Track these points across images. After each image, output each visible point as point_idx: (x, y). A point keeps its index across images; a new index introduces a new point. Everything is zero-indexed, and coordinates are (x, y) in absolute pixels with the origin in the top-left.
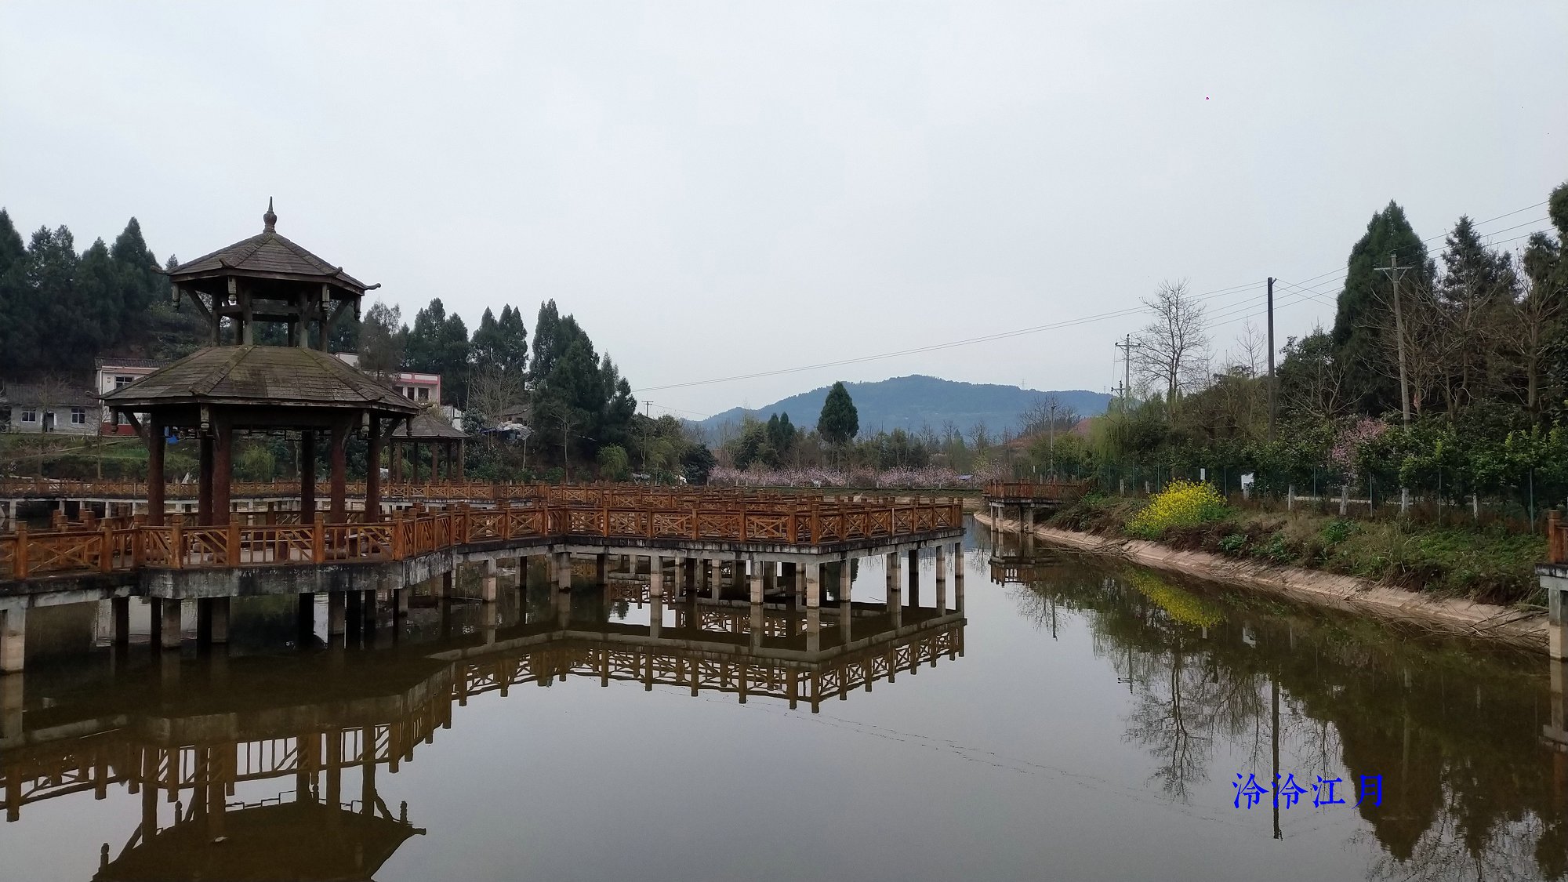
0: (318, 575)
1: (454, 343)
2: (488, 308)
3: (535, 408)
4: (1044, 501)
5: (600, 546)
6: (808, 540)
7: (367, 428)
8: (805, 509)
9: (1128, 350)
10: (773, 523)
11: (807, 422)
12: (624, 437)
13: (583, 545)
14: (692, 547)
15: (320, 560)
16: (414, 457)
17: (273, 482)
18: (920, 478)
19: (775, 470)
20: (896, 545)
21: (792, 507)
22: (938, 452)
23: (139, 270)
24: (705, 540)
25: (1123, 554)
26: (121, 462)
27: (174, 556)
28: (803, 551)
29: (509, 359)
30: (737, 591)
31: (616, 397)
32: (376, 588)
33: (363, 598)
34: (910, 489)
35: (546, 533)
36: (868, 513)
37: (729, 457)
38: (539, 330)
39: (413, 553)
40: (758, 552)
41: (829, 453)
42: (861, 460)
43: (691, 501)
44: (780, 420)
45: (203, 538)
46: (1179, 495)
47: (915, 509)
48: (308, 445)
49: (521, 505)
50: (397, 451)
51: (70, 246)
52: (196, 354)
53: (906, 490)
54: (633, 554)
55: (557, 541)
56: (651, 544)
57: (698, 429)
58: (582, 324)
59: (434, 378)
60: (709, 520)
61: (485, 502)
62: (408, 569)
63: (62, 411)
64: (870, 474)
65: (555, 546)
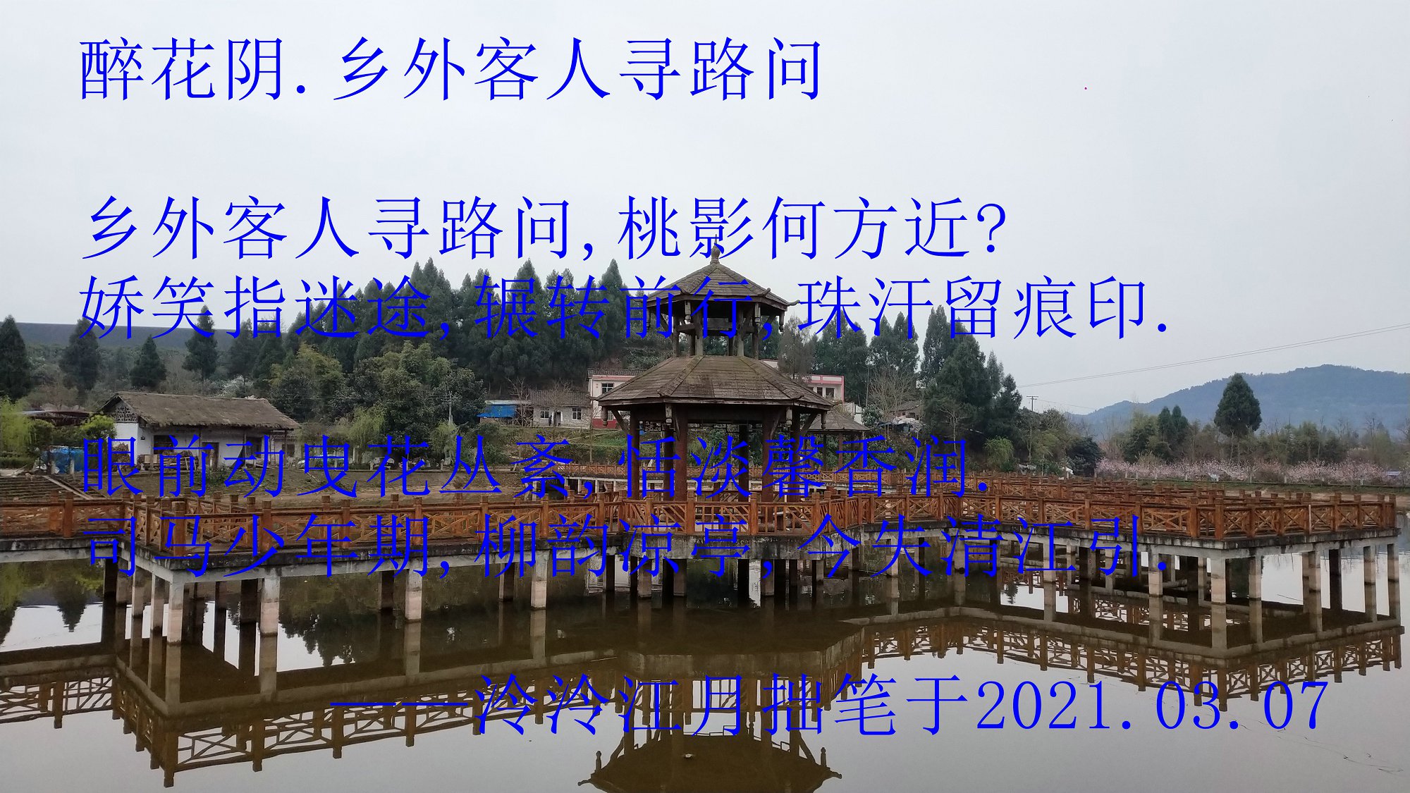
0: (754, 545)
1: (855, 349)
3: (926, 404)
6: (1212, 534)
7: (790, 422)
8: (1205, 503)
10: (1172, 516)
11: (1203, 416)
12: (1010, 430)
14: (1085, 536)
15: (754, 532)
16: (823, 447)
18: (1337, 473)
19: (1167, 463)
20: (1314, 544)
21: (1193, 501)
22: (1357, 446)
23: (618, 300)
28: (1206, 545)
29: (902, 360)
30: (1133, 582)
31: (1002, 393)
32: (798, 559)
33: (787, 567)
34: (1325, 484)
35: (942, 517)
36: (1280, 509)
37: (1117, 451)
38: (929, 334)
40: (1156, 545)
41: (1228, 447)
42: (1264, 454)
43: (1082, 492)
44: (1171, 413)
47: (1336, 507)
48: (743, 433)
50: (810, 443)
51: (571, 284)
52: (661, 364)
53: (1319, 485)
54: (1023, 540)
55: (951, 525)
56: (1043, 532)
57: (1083, 422)
59: (839, 379)
60: (1103, 510)
63: (566, 410)
64: (1276, 468)
65: (950, 530)
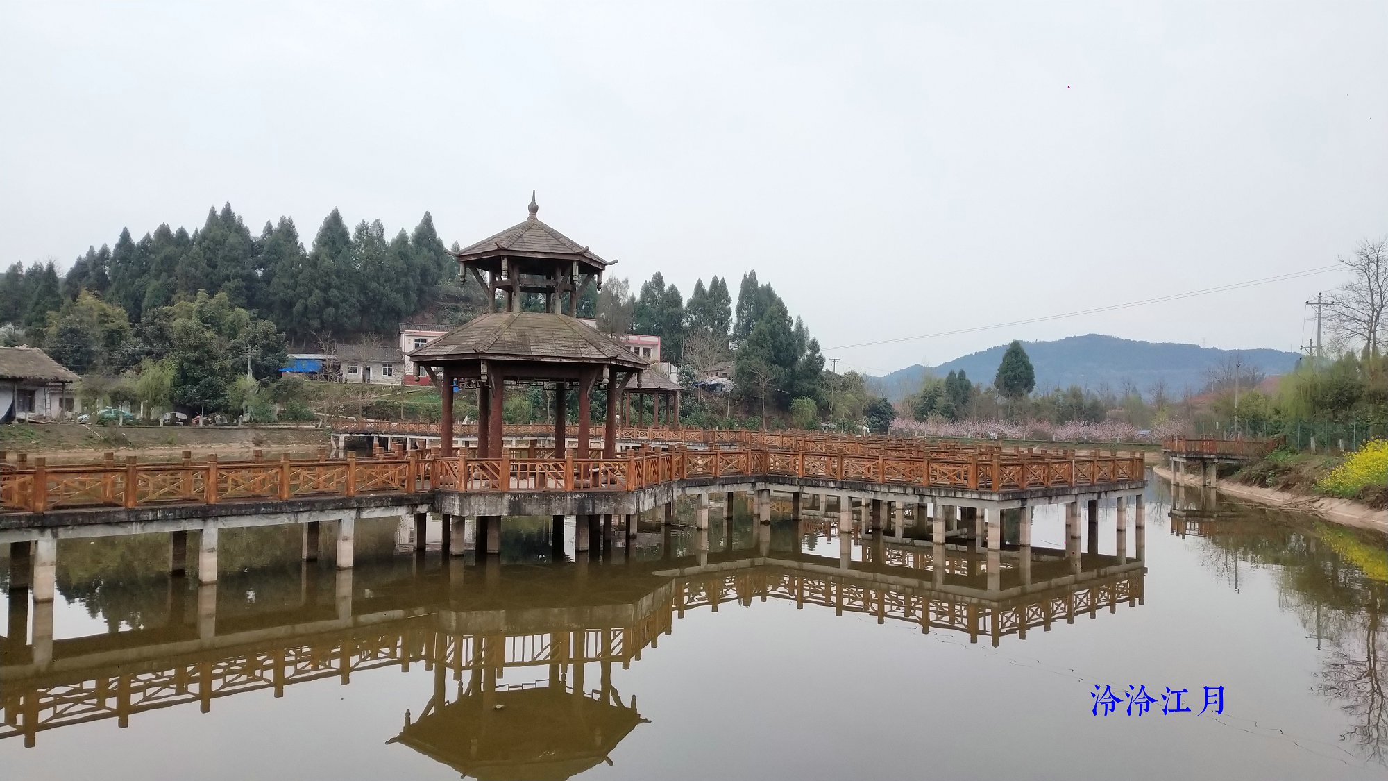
0: (569, 501)
1: (672, 310)
2: (699, 279)
3: (738, 365)
4: (1228, 457)
5: (796, 485)
6: (989, 487)
7: (607, 381)
8: (984, 459)
9: (1320, 308)
10: (954, 470)
11: (984, 380)
12: (814, 390)
13: (781, 484)
14: (878, 489)
15: (570, 488)
16: (639, 405)
17: (531, 424)
18: (1097, 432)
19: (953, 423)
20: (1076, 495)
21: (973, 456)
22: (1116, 408)
23: (432, 253)
24: (890, 484)
25: (1314, 511)
26: (417, 407)
27: (461, 482)
28: (984, 497)
29: (716, 322)
30: (920, 532)
31: (807, 356)
32: (613, 514)
33: (602, 522)
34: (1087, 442)
35: (750, 473)
36: (1048, 464)
37: (909, 410)
38: (742, 298)
39: (642, 485)
40: (940, 497)
41: (1005, 407)
42: (1036, 414)
43: (877, 449)
44: (957, 376)
45: (482, 467)
46: (1377, 454)
47: (1096, 462)
48: (560, 392)
49: (726, 448)
50: (627, 401)
51: (382, 235)
52: (477, 320)
53: (1083, 443)
54: (823, 494)
55: (758, 480)
56: (842, 485)
57: (879, 384)
58: (778, 291)
59: (656, 340)
60: (894, 465)
61: (697, 444)
62: (639, 499)
63: (376, 365)
64: (1046, 427)
65: (757, 484)
